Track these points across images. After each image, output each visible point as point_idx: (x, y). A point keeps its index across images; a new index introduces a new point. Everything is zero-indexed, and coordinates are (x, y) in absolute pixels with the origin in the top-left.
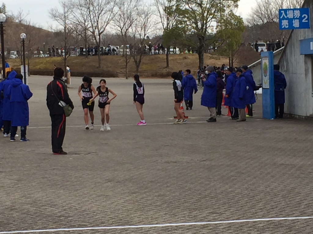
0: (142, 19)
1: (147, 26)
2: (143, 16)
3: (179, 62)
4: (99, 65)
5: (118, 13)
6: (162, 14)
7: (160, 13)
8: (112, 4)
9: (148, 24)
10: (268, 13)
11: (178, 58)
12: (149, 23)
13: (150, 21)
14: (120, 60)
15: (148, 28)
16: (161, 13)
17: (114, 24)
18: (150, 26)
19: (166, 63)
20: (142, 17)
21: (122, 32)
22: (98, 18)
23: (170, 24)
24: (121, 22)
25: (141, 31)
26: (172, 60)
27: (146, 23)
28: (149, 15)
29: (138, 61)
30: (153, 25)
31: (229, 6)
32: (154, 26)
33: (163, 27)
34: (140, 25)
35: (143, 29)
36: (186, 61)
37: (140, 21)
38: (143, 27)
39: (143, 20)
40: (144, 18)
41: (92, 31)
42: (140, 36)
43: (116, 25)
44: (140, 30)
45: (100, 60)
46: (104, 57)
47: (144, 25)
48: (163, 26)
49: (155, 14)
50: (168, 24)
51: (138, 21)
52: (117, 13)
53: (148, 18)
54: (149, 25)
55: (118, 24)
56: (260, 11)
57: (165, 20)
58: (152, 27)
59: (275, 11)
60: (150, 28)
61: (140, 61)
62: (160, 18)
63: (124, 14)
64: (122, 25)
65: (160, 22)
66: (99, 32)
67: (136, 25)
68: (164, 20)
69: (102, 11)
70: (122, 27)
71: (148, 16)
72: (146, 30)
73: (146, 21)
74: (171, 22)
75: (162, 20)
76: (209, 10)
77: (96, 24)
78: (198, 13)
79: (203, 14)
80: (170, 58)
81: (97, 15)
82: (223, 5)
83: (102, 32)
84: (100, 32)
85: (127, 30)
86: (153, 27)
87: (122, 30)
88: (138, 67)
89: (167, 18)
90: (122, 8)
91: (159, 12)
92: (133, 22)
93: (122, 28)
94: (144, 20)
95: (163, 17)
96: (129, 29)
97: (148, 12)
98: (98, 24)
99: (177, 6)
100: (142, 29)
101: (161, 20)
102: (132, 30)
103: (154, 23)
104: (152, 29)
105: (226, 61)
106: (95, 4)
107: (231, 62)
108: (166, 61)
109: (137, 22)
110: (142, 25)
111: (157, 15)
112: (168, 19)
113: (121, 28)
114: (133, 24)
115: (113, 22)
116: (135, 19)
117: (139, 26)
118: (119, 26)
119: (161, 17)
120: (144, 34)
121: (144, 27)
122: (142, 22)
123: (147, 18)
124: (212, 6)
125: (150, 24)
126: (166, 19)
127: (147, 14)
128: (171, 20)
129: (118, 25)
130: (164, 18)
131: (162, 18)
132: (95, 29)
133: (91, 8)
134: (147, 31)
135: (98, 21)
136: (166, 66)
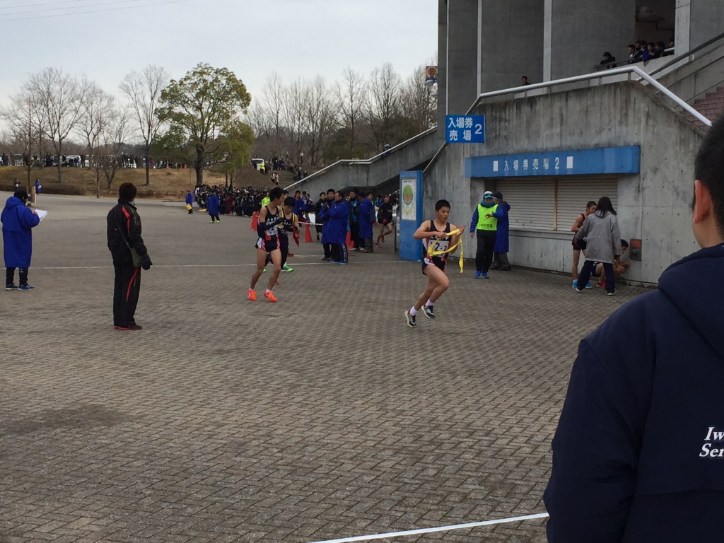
0: (116, 124)
1: (123, 133)
2: (119, 119)
3: (161, 178)
4: (60, 179)
5: (84, 115)
8: (77, 102)
9: (124, 130)
11: (159, 173)
12: (126, 129)
13: (128, 126)
16: (140, 116)
17: (78, 128)
19: (146, 180)
20: (116, 121)
21: (88, 138)
22: (60, 119)
23: (152, 131)
24: (87, 125)
26: (153, 175)
27: (122, 128)
28: (127, 118)
29: (110, 175)
31: (234, 112)
32: (132, 133)
33: (143, 135)
34: (114, 130)
36: (170, 177)
37: (113, 125)
40: (120, 122)
41: (50, 135)
45: (60, 172)
46: (64, 169)
48: (143, 133)
49: (134, 118)
50: (149, 131)
53: (125, 123)
54: (126, 132)
55: (84, 128)
60: (128, 135)
61: (113, 176)
63: (92, 116)
64: (89, 129)
65: (139, 129)
66: (60, 136)
69: (65, 110)
70: (89, 132)
71: (125, 120)
73: (122, 126)
74: (153, 128)
75: (143, 126)
76: (209, 115)
77: (56, 126)
78: (197, 118)
79: (203, 119)
80: (150, 173)
81: (58, 114)
82: (226, 110)
83: (64, 137)
84: (63, 136)
85: (96, 136)
87: (88, 135)
88: (110, 183)
90: (90, 109)
91: (138, 115)
92: (103, 126)
94: (120, 125)
96: (98, 135)
97: (125, 116)
98: (58, 125)
99: (170, 108)
100: (116, 136)
101: (141, 127)
102: (103, 136)
103: (132, 129)
104: (131, 137)
106: (56, 101)
107: (229, 181)
108: (145, 176)
109: (110, 126)
110: (117, 131)
111: (136, 119)
112: (149, 125)
113: (87, 133)
115: (78, 126)
116: (106, 123)
118: (85, 130)
119: (141, 122)
121: (119, 133)
122: (117, 127)
123: (123, 122)
124: (214, 111)
131: (143, 124)
132: (55, 133)
133: (50, 105)
135: (58, 123)
136: (145, 182)
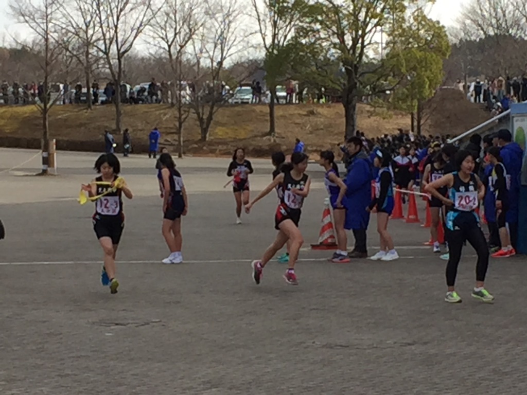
0: (216, 25)
1: (227, 39)
2: (220, 17)
3: (297, 121)
4: (118, 126)
5: (162, 10)
6: (263, 12)
7: (256, 10)
9: (230, 34)
10: (496, 15)
11: (296, 112)
12: (233, 33)
13: (235, 28)
14: (165, 114)
15: (230, 43)
16: (259, 11)
17: (152, 34)
18: (234, 40)
19: (269, 124)
20: (216, 20)
21: (169, 51)
22: (118, 19)
23: (280, 36)
24: (168, 29)
25: (214, 51)
26: (282, 116)
27: (226, 32)
28: (234, 14)
29: (205, 117)
30: (241, 38)
32: (243, 40)
33: (263, 42)
34: (213, 36)
35: (219, 46)
36: (313, 119)
37: (211, 27)
38: (219, 41)
39: (220, 26)
40: (222, 22)
41: (103, 48)
42: (212, 61)
43: (157, 36)
44: (213, 49)
45: (119, 113)
46: (128, 108)
47: (221, 38)
48: (264, 39)
49: (247, 14)
50: (275, 36)
51: (207, 29)
52: (159, 9)
53: (230, 22)
54: (233, 38)
55: (163, 34)
56: (479, 12)
57: (268, 28)
58: (239, 42)
59: (514, 11)
60: (235, 43)
61: (210, 118)
62: (258, 23)
63: (176, 11)
64: (171, 36)
65: (256, 32)
66: (118, 50)
67: (202, 36)
68: (266, 27)
69: (126, 4)
70: (170, 40)
71: (231, 18)
72: (226, 49)
73: (225, 29)
74: (280, 32)
75: (263, 27)
76: (370, 6)
78: (345, 12)
79: (355, 14)
80: (277, 113)
81: (115, 11)
83: (126, 51)
84: (122, 50)
85: (182, 47)
86: (242, 43)
87: (169, 46)
88: (205, 131)
89: (272, 23)
91: (254, 8)
92: (195, 30)
93: (169, 43)
94: (222, 26)
95: (264, 20)
96: (187, 45)
97: (231, 10)
98: (116, 32)
100: (215, 47)
101: (259, 28)
102: (194, 47)
103: (244, 34)
105: (405, 122)
107: (416, 123)
108: (268, 118)
109: (205, 29)
110: (217, 37)
111: (250, 15)
112: (275, 25)
113: (167, 42)
114: (197, 35)
115: (151, 30)
116: (200, 24)
117: (209, 40)
118: (164, 37)
119: (259, 20)
120: (220, 56)
121: (221, 41)
122: (217, 31)
123: (227, 21)
125: (234, 35)
126: (270, 23)
127: (229, 11)
128: (281, 28)
129: (161, 35)
130: (265, 23)
131: (262, 23)
132: (111, 43)
134: (228, 50)
135: (116, 27)
136: (268, 130)
